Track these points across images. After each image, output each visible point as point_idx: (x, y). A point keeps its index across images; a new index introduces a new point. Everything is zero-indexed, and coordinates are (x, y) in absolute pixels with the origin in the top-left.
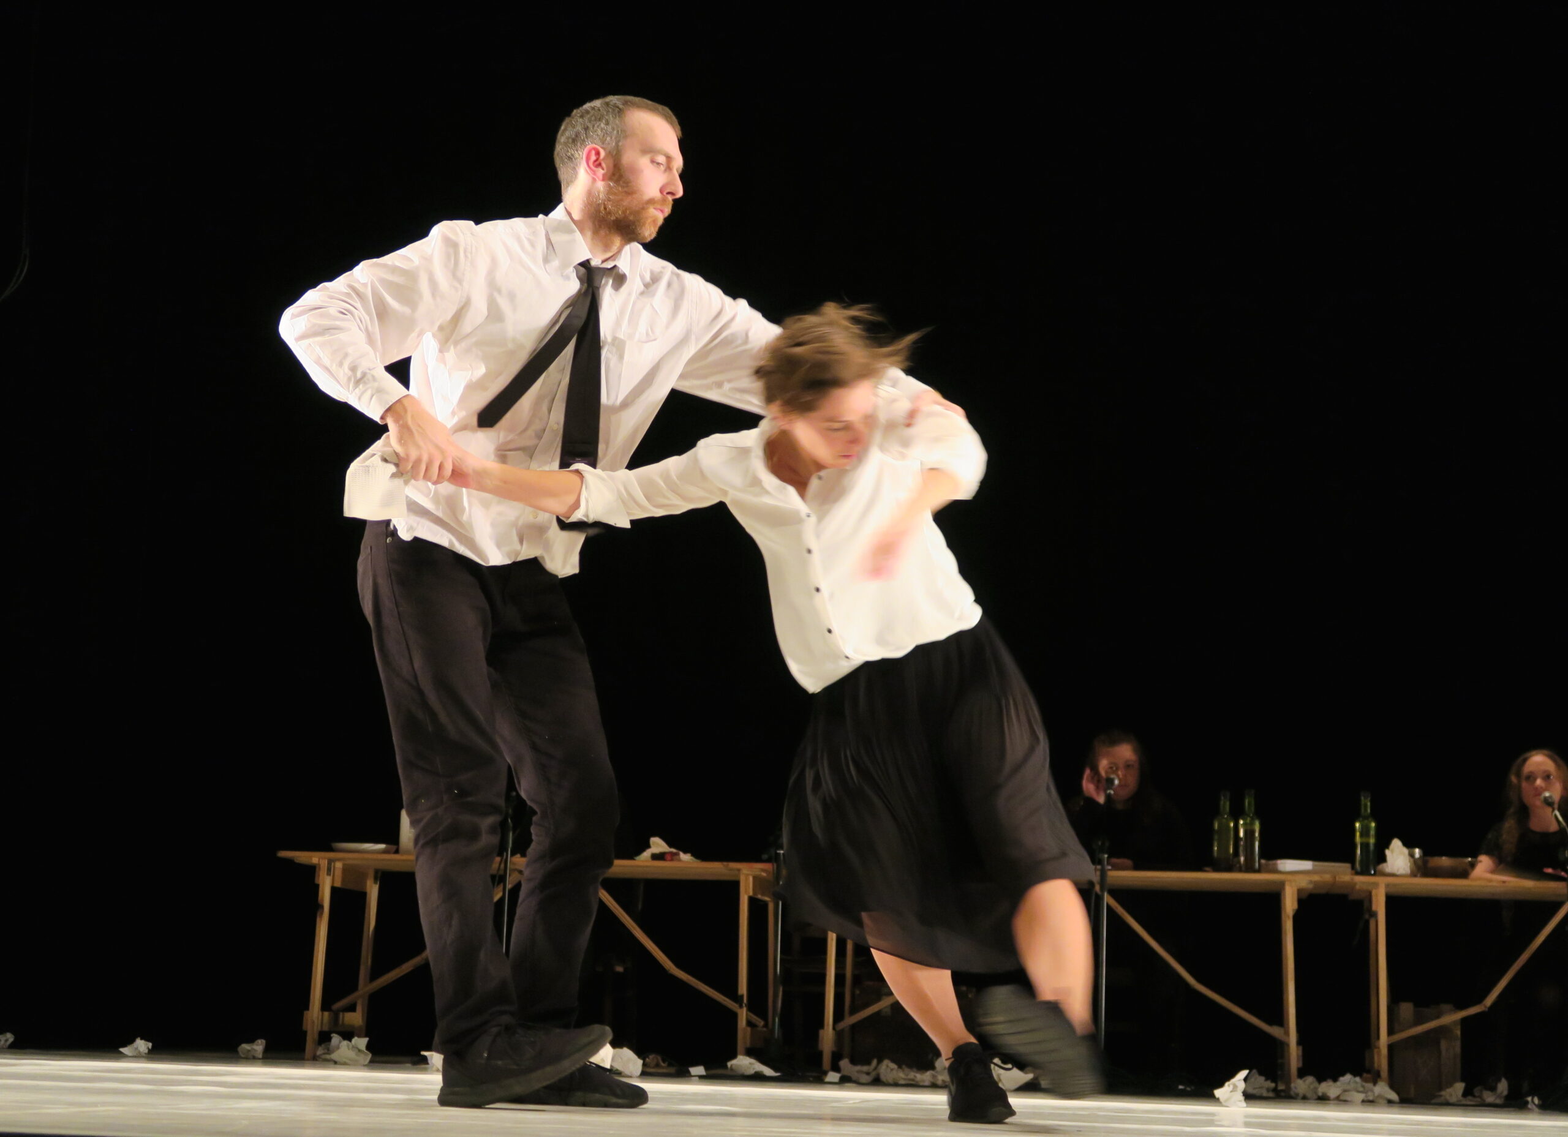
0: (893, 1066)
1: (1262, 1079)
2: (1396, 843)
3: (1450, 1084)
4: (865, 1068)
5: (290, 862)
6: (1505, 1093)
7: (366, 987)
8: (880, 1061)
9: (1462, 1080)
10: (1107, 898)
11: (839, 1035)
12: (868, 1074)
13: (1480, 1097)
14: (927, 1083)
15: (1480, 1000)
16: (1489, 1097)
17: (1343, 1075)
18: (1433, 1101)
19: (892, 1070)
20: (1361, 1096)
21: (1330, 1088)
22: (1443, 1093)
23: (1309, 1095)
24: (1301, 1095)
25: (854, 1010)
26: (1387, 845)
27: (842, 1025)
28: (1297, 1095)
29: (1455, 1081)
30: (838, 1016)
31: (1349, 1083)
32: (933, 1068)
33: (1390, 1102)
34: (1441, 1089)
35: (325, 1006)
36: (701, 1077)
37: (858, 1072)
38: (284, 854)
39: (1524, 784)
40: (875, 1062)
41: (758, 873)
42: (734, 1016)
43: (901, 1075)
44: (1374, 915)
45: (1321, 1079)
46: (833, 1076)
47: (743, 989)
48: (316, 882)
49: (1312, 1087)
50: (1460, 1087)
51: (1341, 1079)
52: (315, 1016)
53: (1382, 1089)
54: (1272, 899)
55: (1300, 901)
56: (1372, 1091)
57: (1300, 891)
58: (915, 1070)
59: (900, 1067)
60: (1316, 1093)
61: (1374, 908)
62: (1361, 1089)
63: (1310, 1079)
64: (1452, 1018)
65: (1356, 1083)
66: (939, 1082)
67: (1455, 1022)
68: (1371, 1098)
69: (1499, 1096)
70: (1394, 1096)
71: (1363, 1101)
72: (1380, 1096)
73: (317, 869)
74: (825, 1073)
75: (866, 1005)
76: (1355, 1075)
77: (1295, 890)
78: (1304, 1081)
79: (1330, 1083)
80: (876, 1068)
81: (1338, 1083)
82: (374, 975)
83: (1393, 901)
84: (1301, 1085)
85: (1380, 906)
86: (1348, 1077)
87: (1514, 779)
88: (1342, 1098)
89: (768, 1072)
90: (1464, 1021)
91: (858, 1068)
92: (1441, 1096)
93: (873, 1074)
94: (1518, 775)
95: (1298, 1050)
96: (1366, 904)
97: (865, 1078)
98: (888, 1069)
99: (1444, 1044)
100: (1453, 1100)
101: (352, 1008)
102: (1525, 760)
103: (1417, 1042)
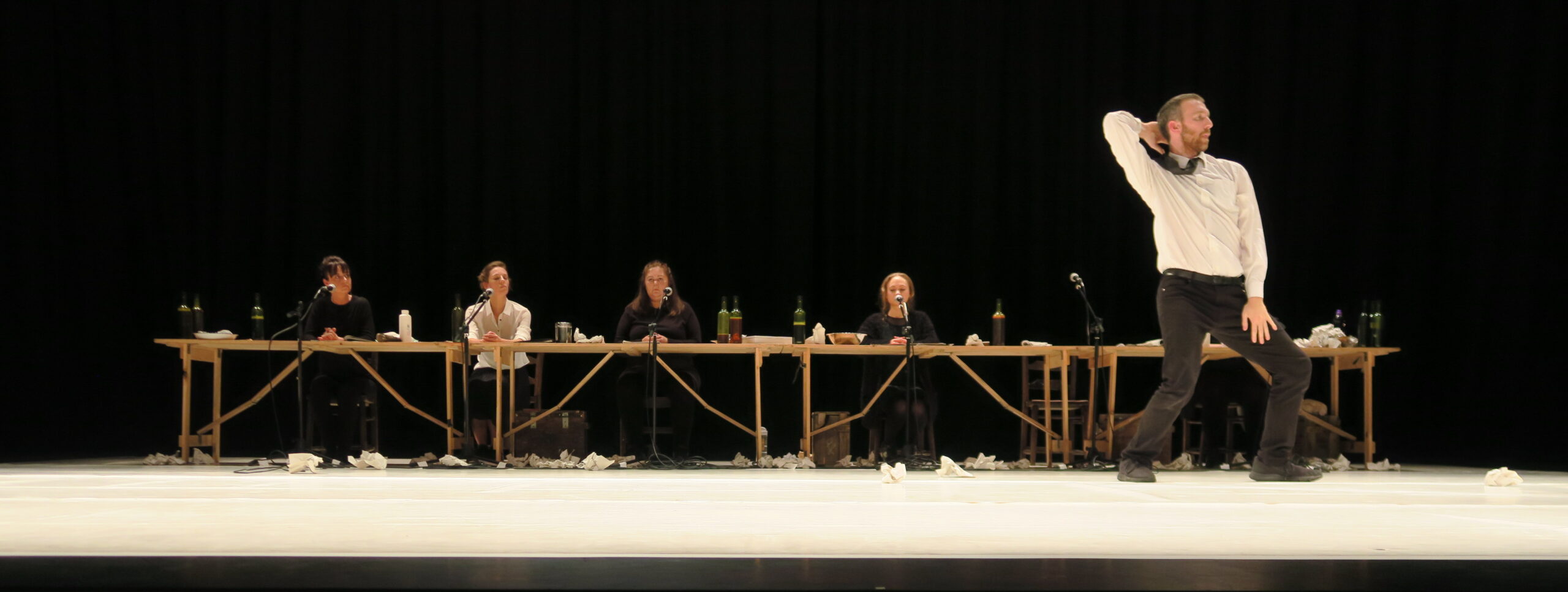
0: (537, 457)
1: (744, 457)
2: (819, 325)
3: (844, 456)
4: (521, 459)
5: (163, 346)
6: (873, 460)
7: (218, 418)
8: (530, 455)
9: (851, 454)
10: (659, 359)
11: (504, 441)
12: (523, 462)
13: (860, 462)
14: (556, 467)
15: (859, 411)
16: (864, 462)
17: (786, 454)
18: (836, 466)
19: (536, 459)
20: (796, 465)
21: (778, 461)
22: (840, 461)
23: (767, 466)
24: (763, 466)
25: (515, 426)
26: (814, 326)
27: (506, 435)
28: (761, 465)
29: (847, 454)
30: (505, 428)
31: (789, 458)
32: (559, 458)
33: (811, 468)
34: (839, 459)
35: (193, 431)
36: (424, 468)
37: (517, 461)
38: (158, 341)
39: (889, 292)
40: (527, 455)
41: (457, 349)
42: (445, 431)
43: (541, 463)
44: (805, 366)
45: (774, 457)
46: (502, 465)
47: (449, 416)
48: (181, 357)
49: (769, 461)
50: (849, 457)
51: (785, 456)
52: (184, 439)
53: (808, 461)
54: (751, 357)
55: (764, 359)
56: (801, 462)
57: (763, 353)
58: (549, 459)
59: (541, 458)
60: (772, 464)
61: (804, 362)
62: (796, 462)
63: (769, 457)
64: (845, 420)
65: (793, 458)
66: (563, 467)
67: (847, 424)
68: (800, 466)
69: (870, 462)
70: (813, 465)
71: (796, 468)
72: (805, 465)
73: (181, 350)
74: (498, 463)
75: (522, 423)
76: (792, 454)
77: (761, 352)
78: (765, 458)
79: (779, 458)
80: (527, 459)
81: (783, 459)
82: (223, 412)
83: (815, 358)
84: (764, 460)
85: (807, 361)
86: (789, 454)
87: (883, 289)
88: (785, 467)
89: (463, 462)
90: (852, 422)
91: (518, 459)
92: (839, 463)
93: (526, 462)
94: (886, 287)
95: (762, 441)
96: (801, 359)
97: (521, 465)
98: (534, 458)
99: (841, 435)
100: (845, 465)
101: (210, 432)
102: (890, 279)
103: (827, 434)
